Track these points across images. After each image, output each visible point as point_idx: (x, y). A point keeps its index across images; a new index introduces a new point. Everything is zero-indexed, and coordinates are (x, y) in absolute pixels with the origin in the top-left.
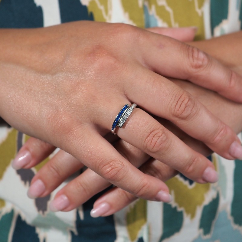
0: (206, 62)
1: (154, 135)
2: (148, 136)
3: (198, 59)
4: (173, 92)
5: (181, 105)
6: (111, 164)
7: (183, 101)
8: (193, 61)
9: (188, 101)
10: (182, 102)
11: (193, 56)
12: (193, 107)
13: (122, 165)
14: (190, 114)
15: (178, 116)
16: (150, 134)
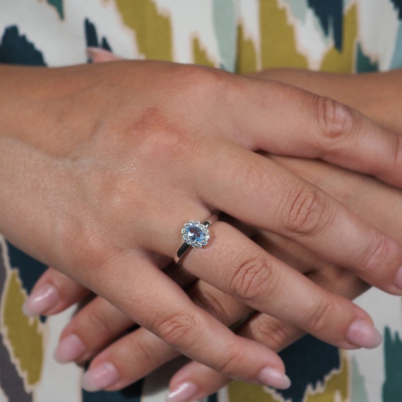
0: (349, 124)
1: (248, 270)
2: (237, 273)
3: (334, 121)
4: (284, 187)
5: (299, 210)
7: (304, 202)
8: (327, 126)
9: (313, 202)
10: (302, 204)
11: (325, 117)
12: (323, 211)
13: (191, 322)
14: (318, 224)
15: (296, 229)
16: (240, 269)
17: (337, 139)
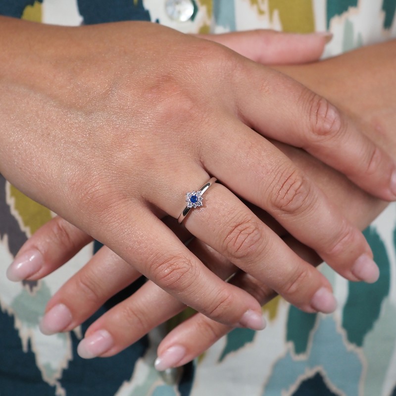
1: (241, 231)
3: (325, 120)
4: (279, 168)
5: (288, 190)
6: (171, 262)
7: (293, 184)
8: (317, 122)
10: (291, 186)
11: (317, 114)
12: (308, 195)
13: (188, 264)
14: (301, 206)
15: (281, 207)
16: (234, 229)
17: (323, 137)
